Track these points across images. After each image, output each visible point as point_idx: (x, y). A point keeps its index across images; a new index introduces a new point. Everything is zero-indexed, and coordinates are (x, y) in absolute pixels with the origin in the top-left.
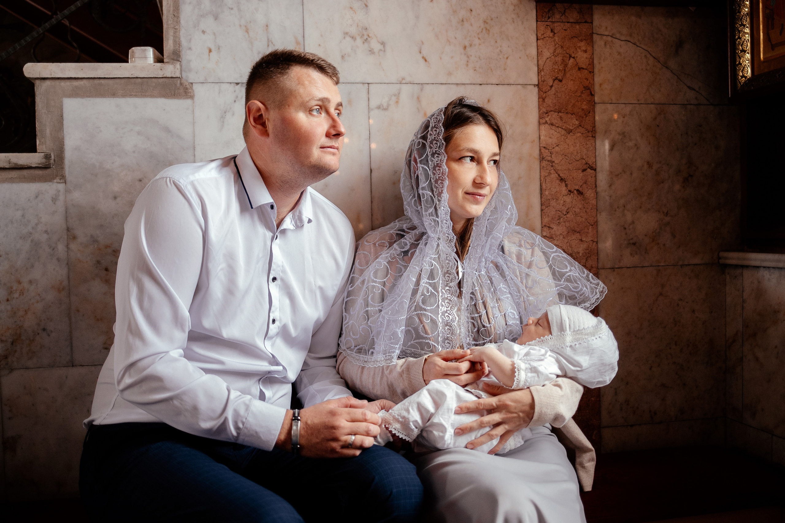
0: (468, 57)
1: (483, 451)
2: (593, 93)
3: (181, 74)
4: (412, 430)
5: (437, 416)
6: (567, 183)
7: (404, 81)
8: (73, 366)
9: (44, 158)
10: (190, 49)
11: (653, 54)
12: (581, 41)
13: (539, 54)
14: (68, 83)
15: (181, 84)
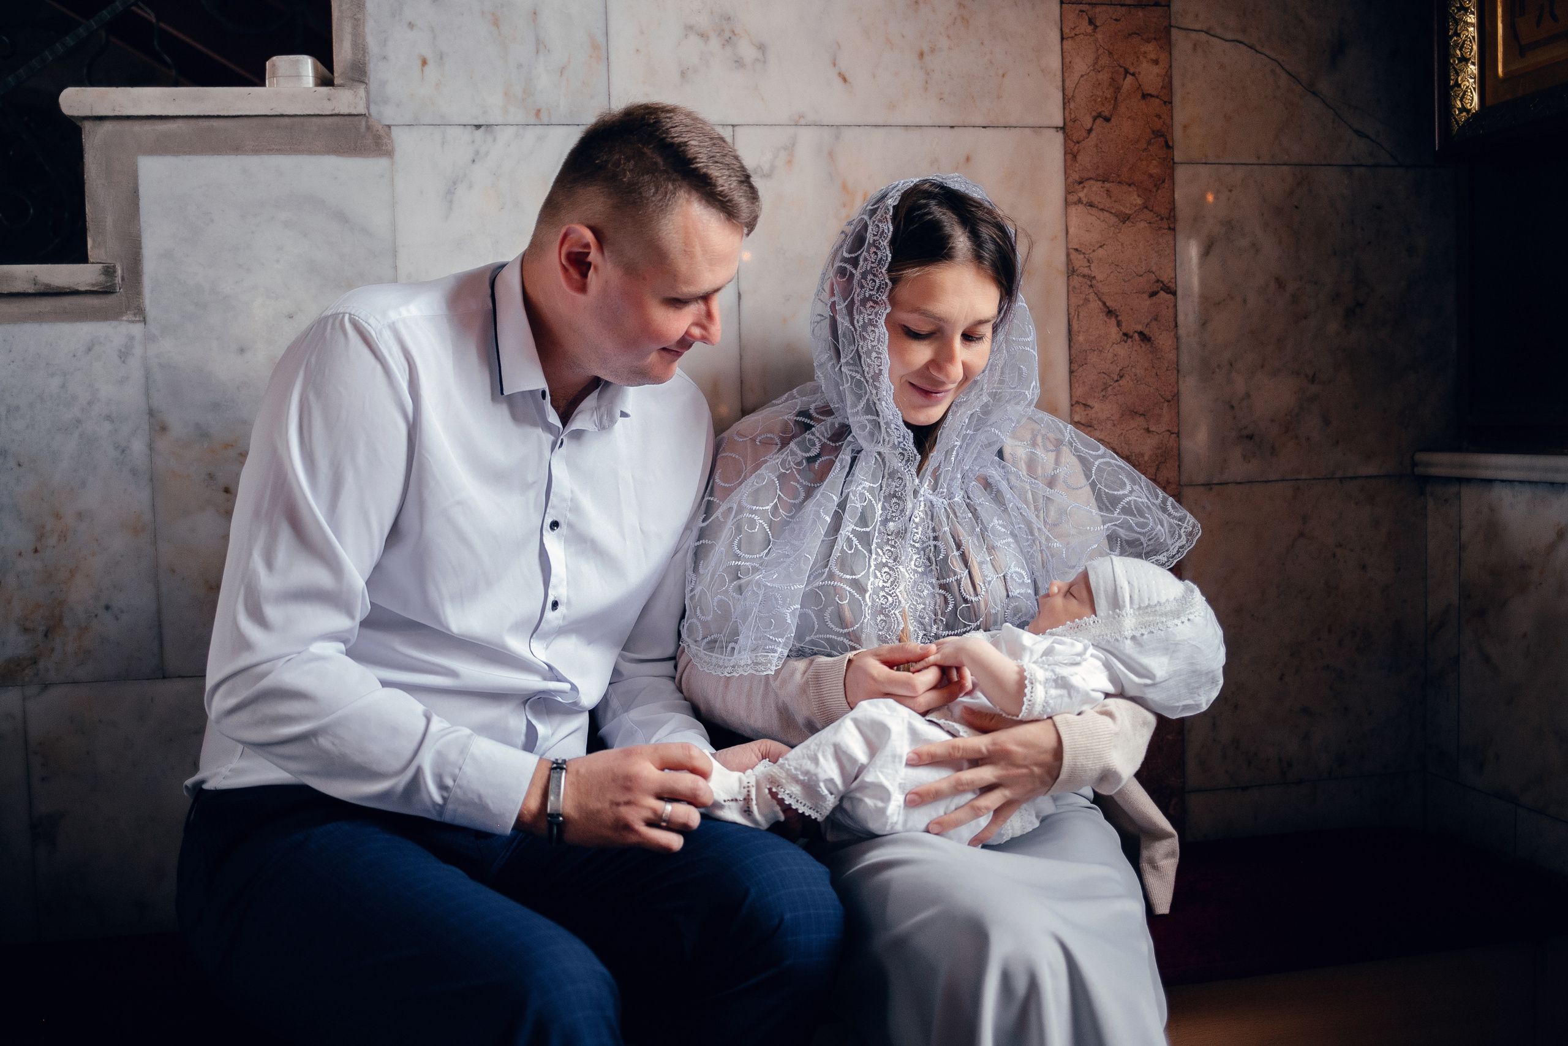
0: (928, 74)
1: (960, 840)
2: (1170, 144)
3: (368, 108)
4: (823, 798)
5: (871, 769)
6: (1119, 318)
7: (802, 122)
8: (164, 678)
9: (103, 274)
10: (385, 58)
11: (1287, 67)
12: (1148, 41)
13: (1065, 67)
14: (148, 126)
15: (368, 128)
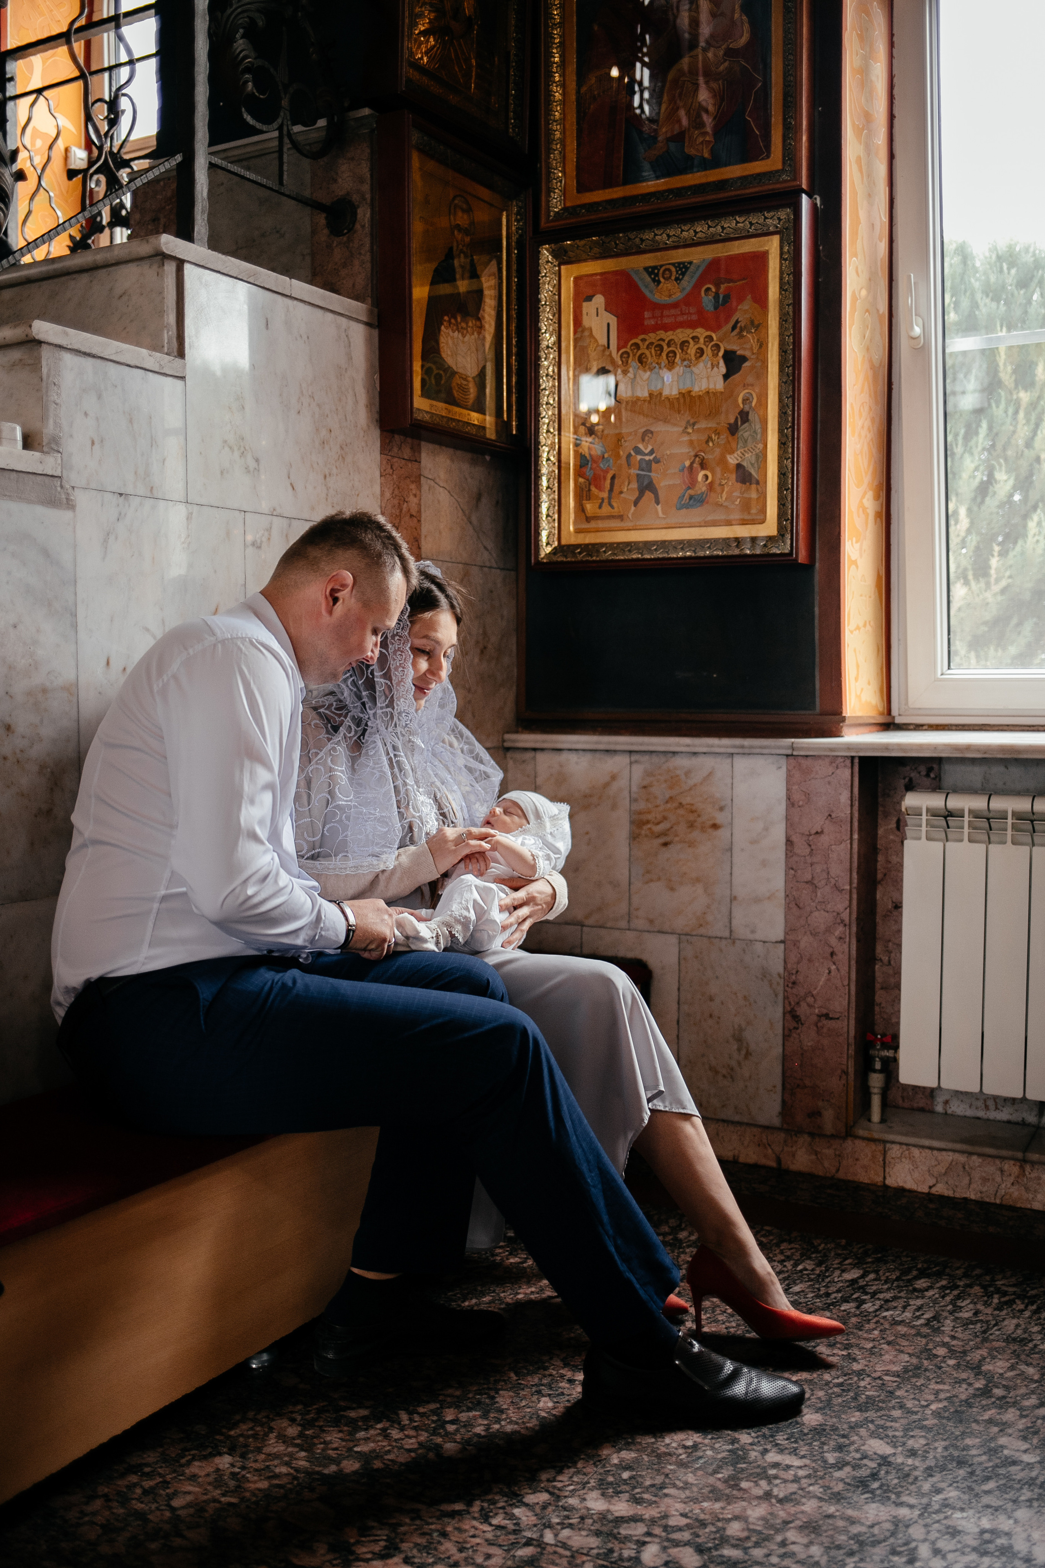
2: (420, 546)
3: (62, 472)
7: (275, 513)
10: (71, 436)
11: (462, 507)
12: (412, 482)
13: (382, 493)
15: (62, 487)
